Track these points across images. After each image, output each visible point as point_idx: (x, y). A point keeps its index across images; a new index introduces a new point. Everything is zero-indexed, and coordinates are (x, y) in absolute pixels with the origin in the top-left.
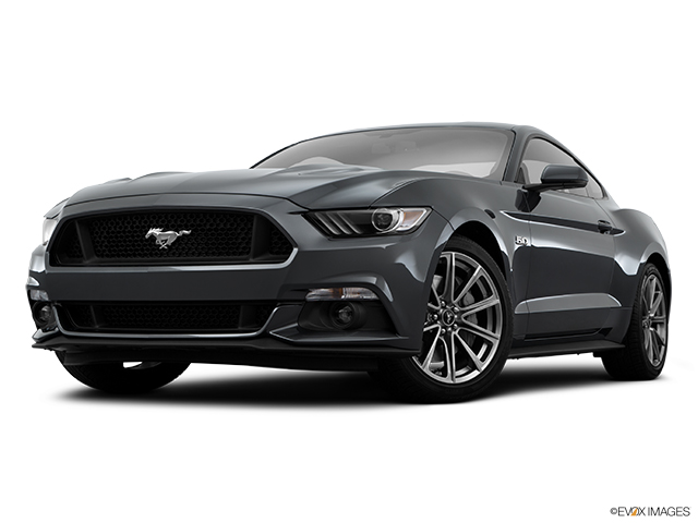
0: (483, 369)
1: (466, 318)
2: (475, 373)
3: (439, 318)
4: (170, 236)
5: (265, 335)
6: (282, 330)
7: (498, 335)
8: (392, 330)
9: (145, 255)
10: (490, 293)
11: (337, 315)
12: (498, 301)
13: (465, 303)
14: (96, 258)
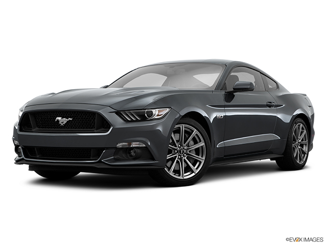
0: (197, 172)
1: (190, 152)
2: (193, 174)
3: (177, 152)
4: (65, 120)
5: (100, 162)
6: (107, 160)
7: (204, 158)
8: (153, 159)
9: (56, 128)
10: (200, 141)
11: (130, 153)
12: (204, 144)
13: (190, 145)
14: (37, 128)
